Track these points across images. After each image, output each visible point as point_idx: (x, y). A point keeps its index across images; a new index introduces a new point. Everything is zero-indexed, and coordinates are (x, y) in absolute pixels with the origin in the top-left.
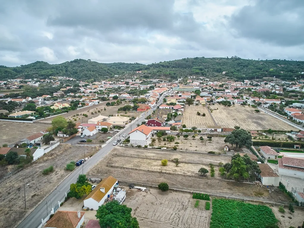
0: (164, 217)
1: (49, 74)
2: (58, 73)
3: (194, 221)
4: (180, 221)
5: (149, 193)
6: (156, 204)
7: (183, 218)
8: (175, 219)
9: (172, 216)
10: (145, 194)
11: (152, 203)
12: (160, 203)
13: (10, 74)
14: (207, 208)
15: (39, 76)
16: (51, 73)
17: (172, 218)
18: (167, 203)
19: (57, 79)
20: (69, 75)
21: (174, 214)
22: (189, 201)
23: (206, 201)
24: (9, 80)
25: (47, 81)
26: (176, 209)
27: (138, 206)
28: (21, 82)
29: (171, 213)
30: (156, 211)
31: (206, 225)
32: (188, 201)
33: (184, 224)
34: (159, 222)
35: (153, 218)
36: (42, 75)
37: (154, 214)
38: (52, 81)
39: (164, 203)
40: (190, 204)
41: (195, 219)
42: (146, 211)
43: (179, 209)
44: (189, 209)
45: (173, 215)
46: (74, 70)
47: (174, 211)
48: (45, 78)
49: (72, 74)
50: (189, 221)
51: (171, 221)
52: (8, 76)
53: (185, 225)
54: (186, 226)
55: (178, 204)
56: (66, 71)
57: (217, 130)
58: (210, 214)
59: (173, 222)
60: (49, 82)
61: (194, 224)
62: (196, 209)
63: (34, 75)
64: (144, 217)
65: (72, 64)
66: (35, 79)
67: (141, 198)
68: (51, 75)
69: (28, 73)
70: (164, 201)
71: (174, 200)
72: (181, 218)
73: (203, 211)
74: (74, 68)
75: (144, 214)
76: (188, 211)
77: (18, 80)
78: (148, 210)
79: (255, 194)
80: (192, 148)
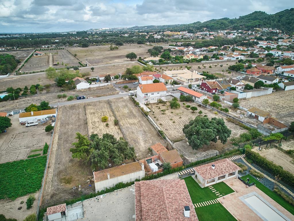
0: (16, 143)
1: (255, 25)
2: (265, 24)
6: (33, 136)
13: (223, 26)
15: (245, 27)
16: (257, 23)
19: (260, 31)
20: (280, 26)
24: (219, 31)
25: (249, 33)
27: (29, 132)
28: (227, 33)
30: (23, 138)
33: (7, 153)
35: (14, 140)
36: (247, 27)
37: (19, 139)
38: (253, 33)
40: (35, 148)
43: (28, 145)
44: (28, 149)
46: (289, 19)
48: (248, 30)
49: (283, 25)
50: (12, 153)
51: (11, 147)
52: (221, 27)
55: (35, 143)
56: (279, 21)
57: (259, 117)
59: (9, 148)
60: (249, 34)
61: (8, 156)
62: (28, 152)
63: (241, 27)
64: (16, 137)
65: (290, 13)
66: (240, 31)
68: (256, 27)
69: (238, 24)
73: (26, 155)
74: (291, 18)
75: (20, 136)
77: (226, 31)
79: (67, 178)
80: (166, 122)
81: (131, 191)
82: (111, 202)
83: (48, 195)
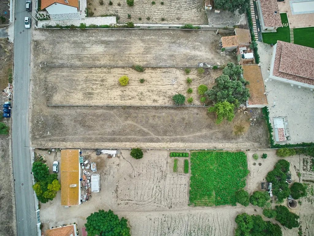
0: (146, 195)
3: (175, 193)
4: (162, 196)
5: (121, 158)
6: (135, 177)
7: (164, 191)
8: (157, 194)
9: (154, 192)
10: (117, 161)
11: (130, 176)
12: (138, 174)
14: (186, 171)
17: (154, 194)
18: (145, 171)
21: (155, 187)
22: (167, 163)
23: (184, 158)
26: (156, 179)
27: (117, 184)
29: (152, 186)
30: (136, 188)
31: (186, 195)
32: (165, 162)
33: (166, 199)
34: (144, 203)
35: (136, 199)
37: (136, 193)
39: (141, 172)
40: (168, 168)
41: (175, 190)
42: (128, 191)
43: (159, 178)
44: (169, 176)
45: (155, 190)
47: (155, 183)
50: (170, 194)
51: (153, 198)
53: (167, 201)
54: (169, 201)
55: (156, 171)
58: (188, 179)
59: (156, 200)
61: (175, 197)
62: (175, 174)
64: (128, 198)
67: (116, 170)
70: (141, 168)
71: (151, 165)
72: (163, 192)
73: (182, 176)
75: (127, 194)
76: (168, 179)
78: (129, 189)
79: (236, 130)
80: (157, 11)
81: (267, 81)
82: (275, 97)
83: (253, 145)
